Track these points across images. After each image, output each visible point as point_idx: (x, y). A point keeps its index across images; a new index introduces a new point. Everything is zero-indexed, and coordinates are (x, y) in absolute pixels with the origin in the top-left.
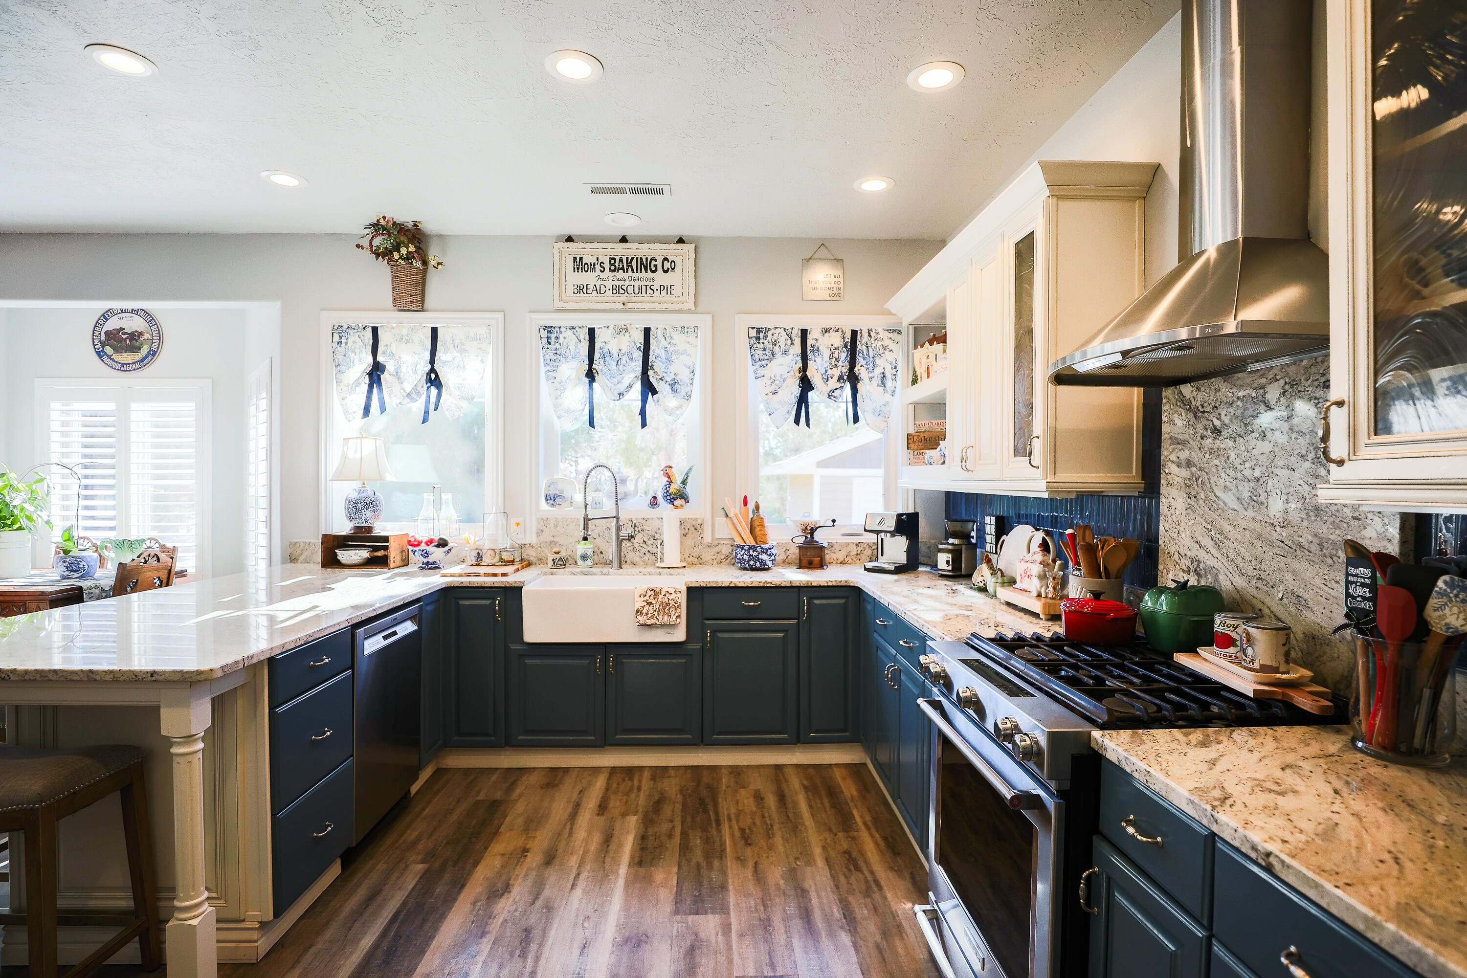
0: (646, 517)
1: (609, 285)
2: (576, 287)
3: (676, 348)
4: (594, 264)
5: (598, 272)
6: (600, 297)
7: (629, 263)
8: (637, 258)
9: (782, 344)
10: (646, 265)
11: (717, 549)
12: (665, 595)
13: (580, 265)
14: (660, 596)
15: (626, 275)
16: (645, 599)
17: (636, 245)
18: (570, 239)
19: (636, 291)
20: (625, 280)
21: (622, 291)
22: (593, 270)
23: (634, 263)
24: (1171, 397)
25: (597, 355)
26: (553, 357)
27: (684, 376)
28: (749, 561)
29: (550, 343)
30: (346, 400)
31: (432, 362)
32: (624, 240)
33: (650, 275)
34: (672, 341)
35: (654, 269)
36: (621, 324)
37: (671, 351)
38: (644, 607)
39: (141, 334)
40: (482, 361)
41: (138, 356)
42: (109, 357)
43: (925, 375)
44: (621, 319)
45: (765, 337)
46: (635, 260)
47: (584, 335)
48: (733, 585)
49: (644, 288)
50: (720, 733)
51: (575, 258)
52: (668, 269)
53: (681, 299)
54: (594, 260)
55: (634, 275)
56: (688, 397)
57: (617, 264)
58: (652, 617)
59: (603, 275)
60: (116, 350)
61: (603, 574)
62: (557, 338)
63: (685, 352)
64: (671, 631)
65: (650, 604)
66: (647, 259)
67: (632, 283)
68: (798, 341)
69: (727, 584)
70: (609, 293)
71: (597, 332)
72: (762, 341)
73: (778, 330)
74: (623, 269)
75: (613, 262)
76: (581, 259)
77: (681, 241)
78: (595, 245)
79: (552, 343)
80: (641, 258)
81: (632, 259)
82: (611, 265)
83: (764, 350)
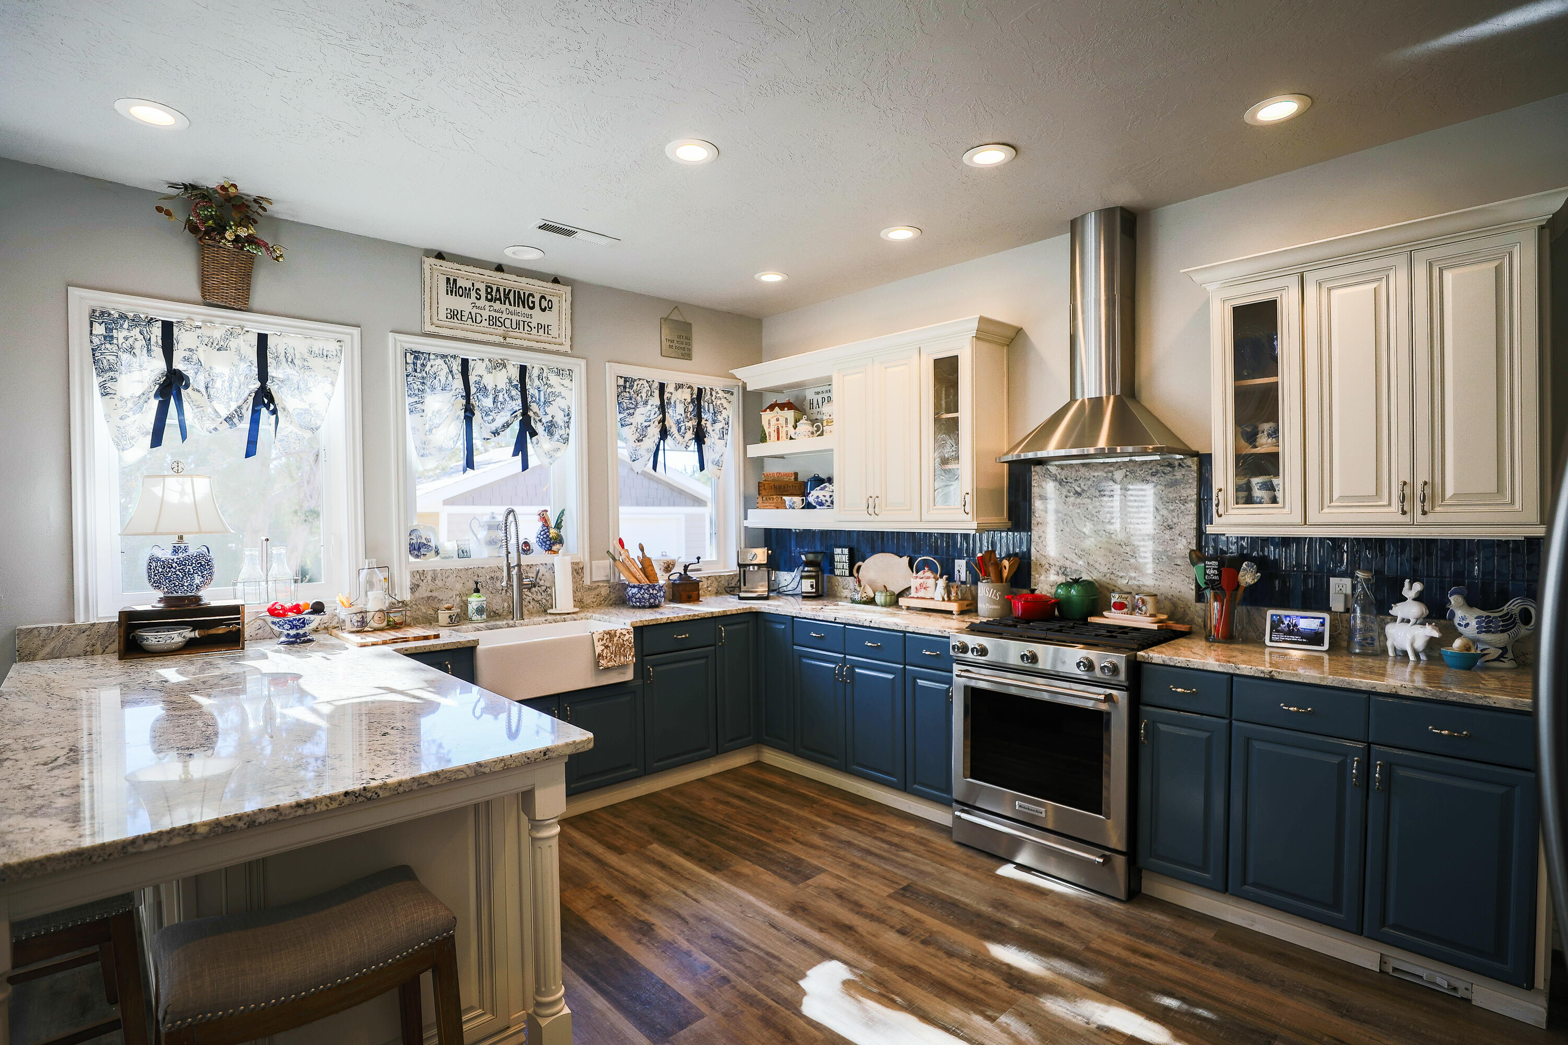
1: (486, 314)
2: (449, 311)
3: (553, 390)
4: (470, 289)
5: (473, 299)
6: (475, 327)
7: (507, 296)
8: (515, 291)
9: (644, 395)
10: (523, 300)
11: (597, 592)
12: (619, 637)
13: (453, 287)
14: (615, 639)
15: (503, 307)
16: (603, 643)
17: (514, 277)
18: (440, 256)
19: (514, 326)
20: (502, 313)
21: (498, 323)
22: (469, 296)
23: (511, 296)
24: (1039, 471)
25: (473, 390)
26: (420, 387)
27: (560, 419)
29: (416, 371)
31: (262, 379)
32: (499, 268)
33: (527, 311)
34: (548, 382)
35: (531, 305)
36: (497, 357)
37: (548, 392)
38: (603, 651)
40: (333, 384)
43: (774, 435)
44: (498, 353)
45: (631, 387)
46: (512, 292)
47: (456, 366)
48: (669, 621)
49: (522, 323)
50: (660, 760)
51: (448, 279)
52: (546, 307)
53: (558, 340)
54: (469, 285)
55: (512, 308)
56: (566, 440)
57: (493, 295)
58: (610, 660)
59: (478, 303)
62: (423, 365)
63: (560, 394)
64: (621, 671)
65: (607, 647)
66: (524, 293)
67: (510, 316)
68: (657, 393)
69: (665, 621)
70: (485, 323)
71: (471, 364)
72: (627, 390)
73: (641, 382)
74: (500, 299)
75: (489, 290)
76: (455, 281)
77: (556, 281)
78: (471, 269)
79: (418, 370)
80: (519, 292)
81: (510, 291)
82: (487, 293)
83: (631, 399)
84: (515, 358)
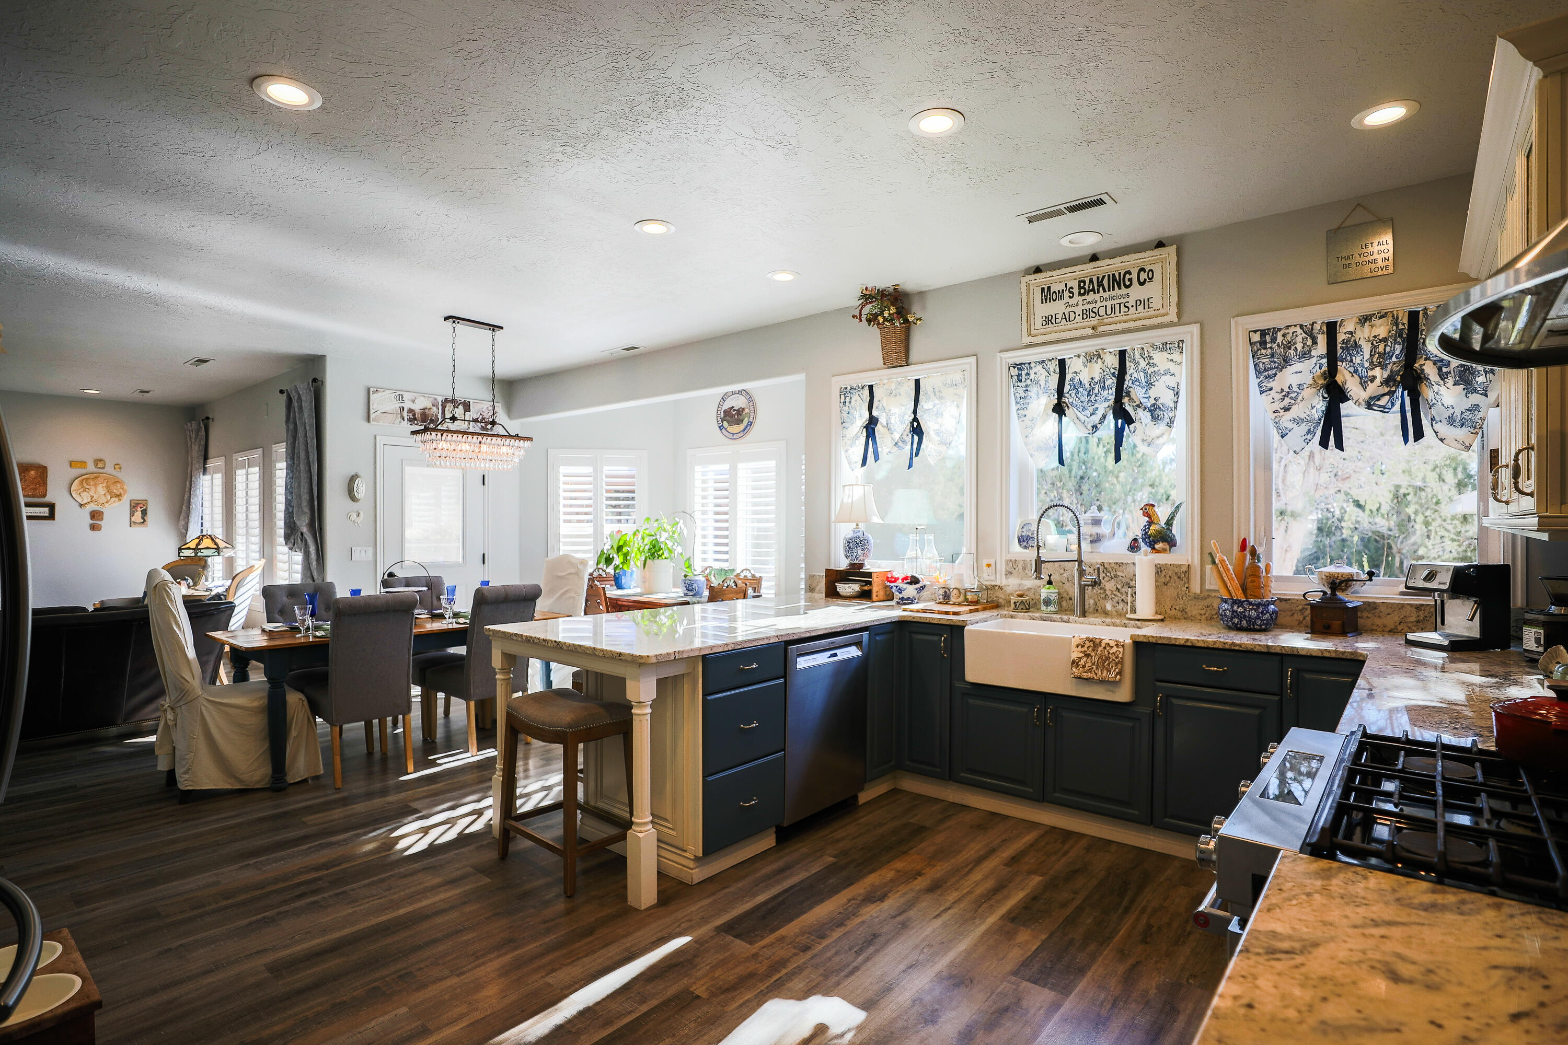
0: (1119, 562)
1: (1078, 310)
2: (1044, 318)
3: (1156, 369)
4: (1063, 290)
5: (1067, 299)
6: (1070, 325)
7: (1100, 284)
8: (1109, 276)
9: (1299, 346)
10: (1119, 281)
11: (1206, 602)
12: (1105, 648)
13: (1048, 295)
14: (1100, 649)
15: (1097, 297)
16: (1083, 650)
17: (1108, 261)
18: (1038, 270)
19: (1109, 312)
20: (1096, 302)
21: (1092, 315)
22: (1062, 297)
23: (1105, 282)
25: (1067, 388)
26: (1023, 395)
27: (1167, 398)
28: (1232, 618)
29: (1021, 381)
30: (849, 452)
31: (915, 412)
32: (1094, 258)
33: (1124, 291)
34: (1151, 361)
35: (1128, 283)
36: (1093, 350)
37: (1150, 372)
38: (1080, 658)
39: (743, 409)
40: (958, 406)
41: (742, 427)
42: (726, 429)
44: (1092, 345)
45: (1274, 340)
46: (1106, 277)
47: (1054, 366)
48: (1189, 644)
49: (1117, 306)
50: (1172, 817)
51: (1043, 289)
52: (1145, 280)
53: (1162, 311)
54: (1062, 287)
55: (1106, 295)
56: (1170, 424)
57: (1086, 287)
58: (1090, 670)
59: (1072, 301)
60: (730, 424)
61: (1062, 621)
62: (1028, 374)
63: (1167, 372)
64: (1111, 688)
65: (1088, 656)
66: (1120, 274)
67: (1104, 303)
68: (1322, 340)
69: (1182, 643)
70: (1079, 319)
71: (1068, 362)
72: (1269, 346)
73: (1291, 330)
74: (1093, 290)
75: (1082, 284)
76: (1049, 288)
77: (1160, 244)
78: (1063, 270)
79: (1023, 380)
80: (1113, 275)
81: (1104, 277)
82: (1080, 288)
83: (1273, 356)
84: (1112, 345)
